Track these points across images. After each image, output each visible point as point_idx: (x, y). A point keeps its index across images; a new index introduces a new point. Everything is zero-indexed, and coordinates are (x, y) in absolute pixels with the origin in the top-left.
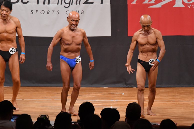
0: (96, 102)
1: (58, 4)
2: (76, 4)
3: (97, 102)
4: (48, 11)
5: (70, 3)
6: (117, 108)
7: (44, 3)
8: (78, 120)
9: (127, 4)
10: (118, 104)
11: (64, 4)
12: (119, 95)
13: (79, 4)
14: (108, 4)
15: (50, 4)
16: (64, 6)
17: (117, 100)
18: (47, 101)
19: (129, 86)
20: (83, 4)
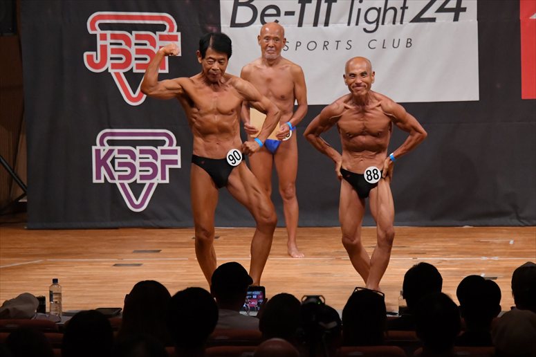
0: (444, 263)
1: (349, 24)
2: (394, 23)
3: (448, 264)
4: (326, 43)
5: (377, 20)
6: (496, 278)
7: (315, 24)
8: (401, 308)
9: (520, 20)
10: (499, 268)
11: (362, 23)
12: (500, 244)
13: (401, 23)
14: (471, 20)
15: (330, 25)
16: (365, 30)
17: (496, 258)
18: (326, 260)
19: (527, 223)
20: (411, 22)
